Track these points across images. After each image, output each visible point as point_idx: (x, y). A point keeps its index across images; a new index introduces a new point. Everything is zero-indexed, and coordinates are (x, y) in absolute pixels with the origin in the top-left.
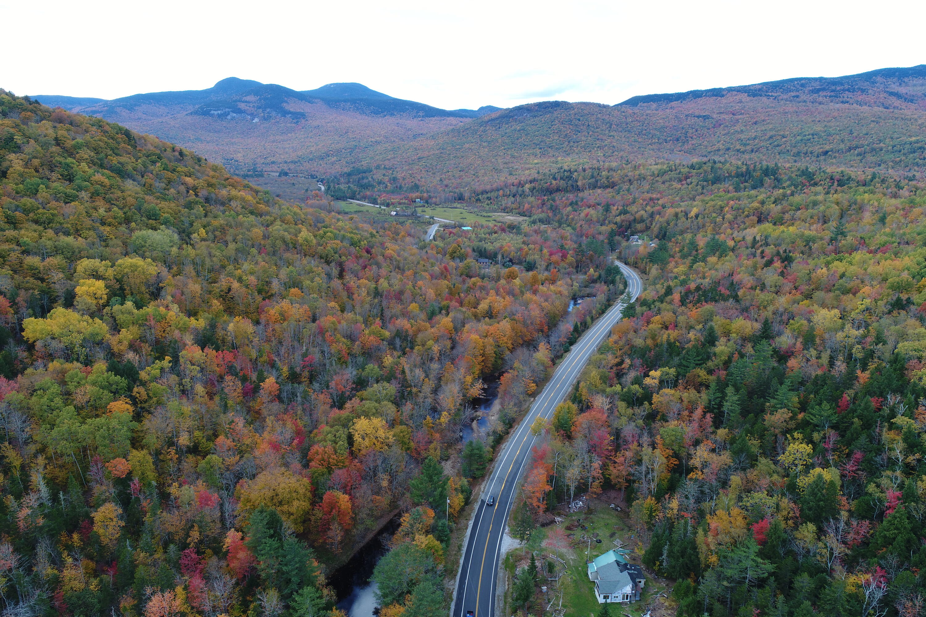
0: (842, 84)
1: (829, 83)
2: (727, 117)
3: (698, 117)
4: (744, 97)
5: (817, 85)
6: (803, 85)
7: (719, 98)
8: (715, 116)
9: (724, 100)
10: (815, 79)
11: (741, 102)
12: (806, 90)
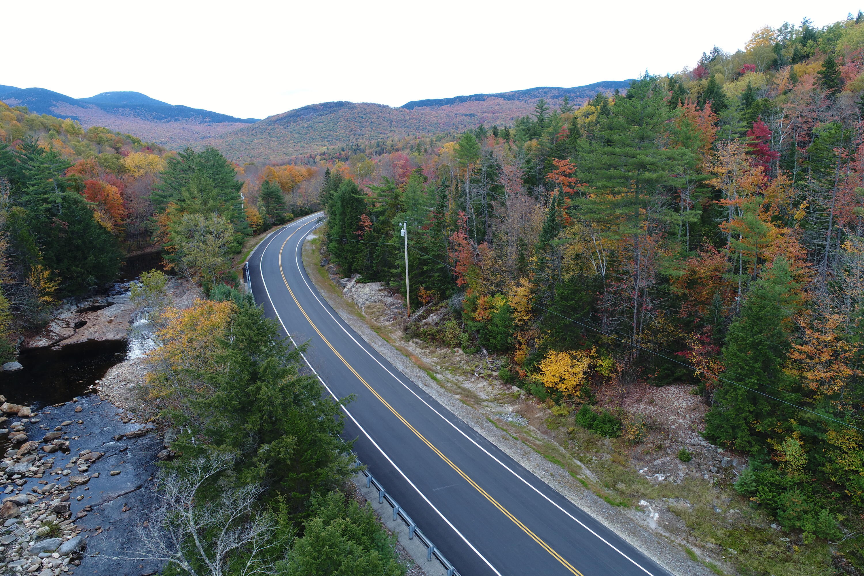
0: (575, 93)
1: (565, 91)
2: (489, 115)
3: (466, 115)
4: (501, 101)
5: (556, 93)
6: (545, 93)
7: (481, 102)
8: (479, 114)
9: (485, 104)
10: (555, 88)
11: (499, 104)
12: (549, 96)
